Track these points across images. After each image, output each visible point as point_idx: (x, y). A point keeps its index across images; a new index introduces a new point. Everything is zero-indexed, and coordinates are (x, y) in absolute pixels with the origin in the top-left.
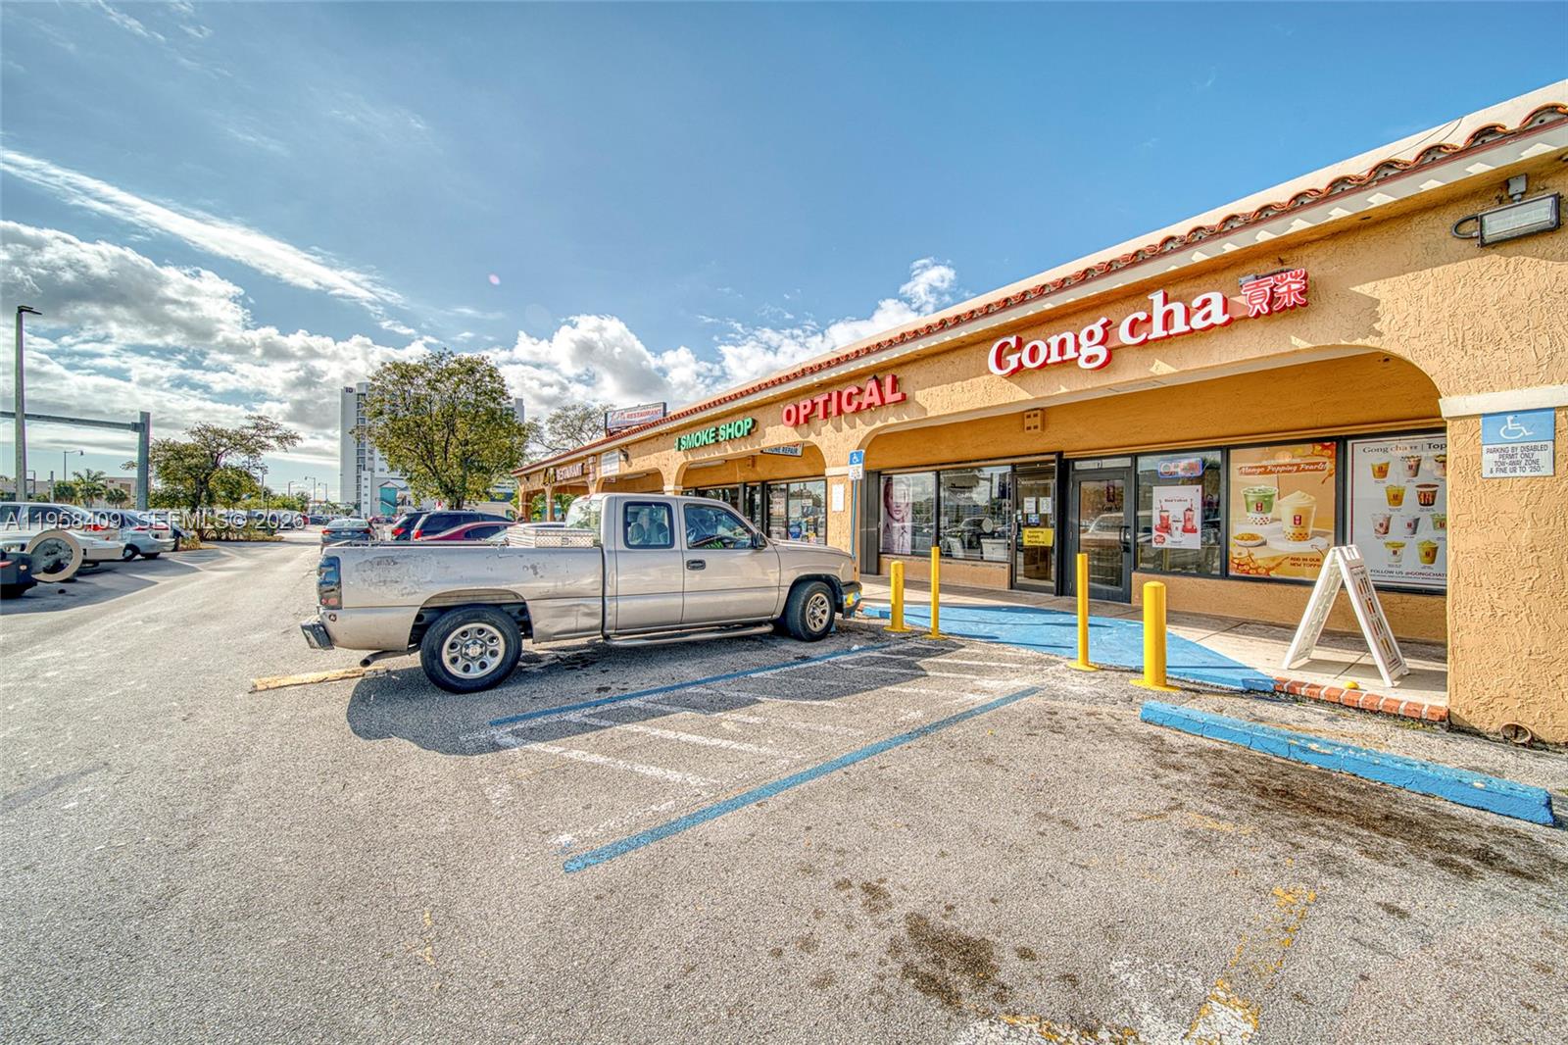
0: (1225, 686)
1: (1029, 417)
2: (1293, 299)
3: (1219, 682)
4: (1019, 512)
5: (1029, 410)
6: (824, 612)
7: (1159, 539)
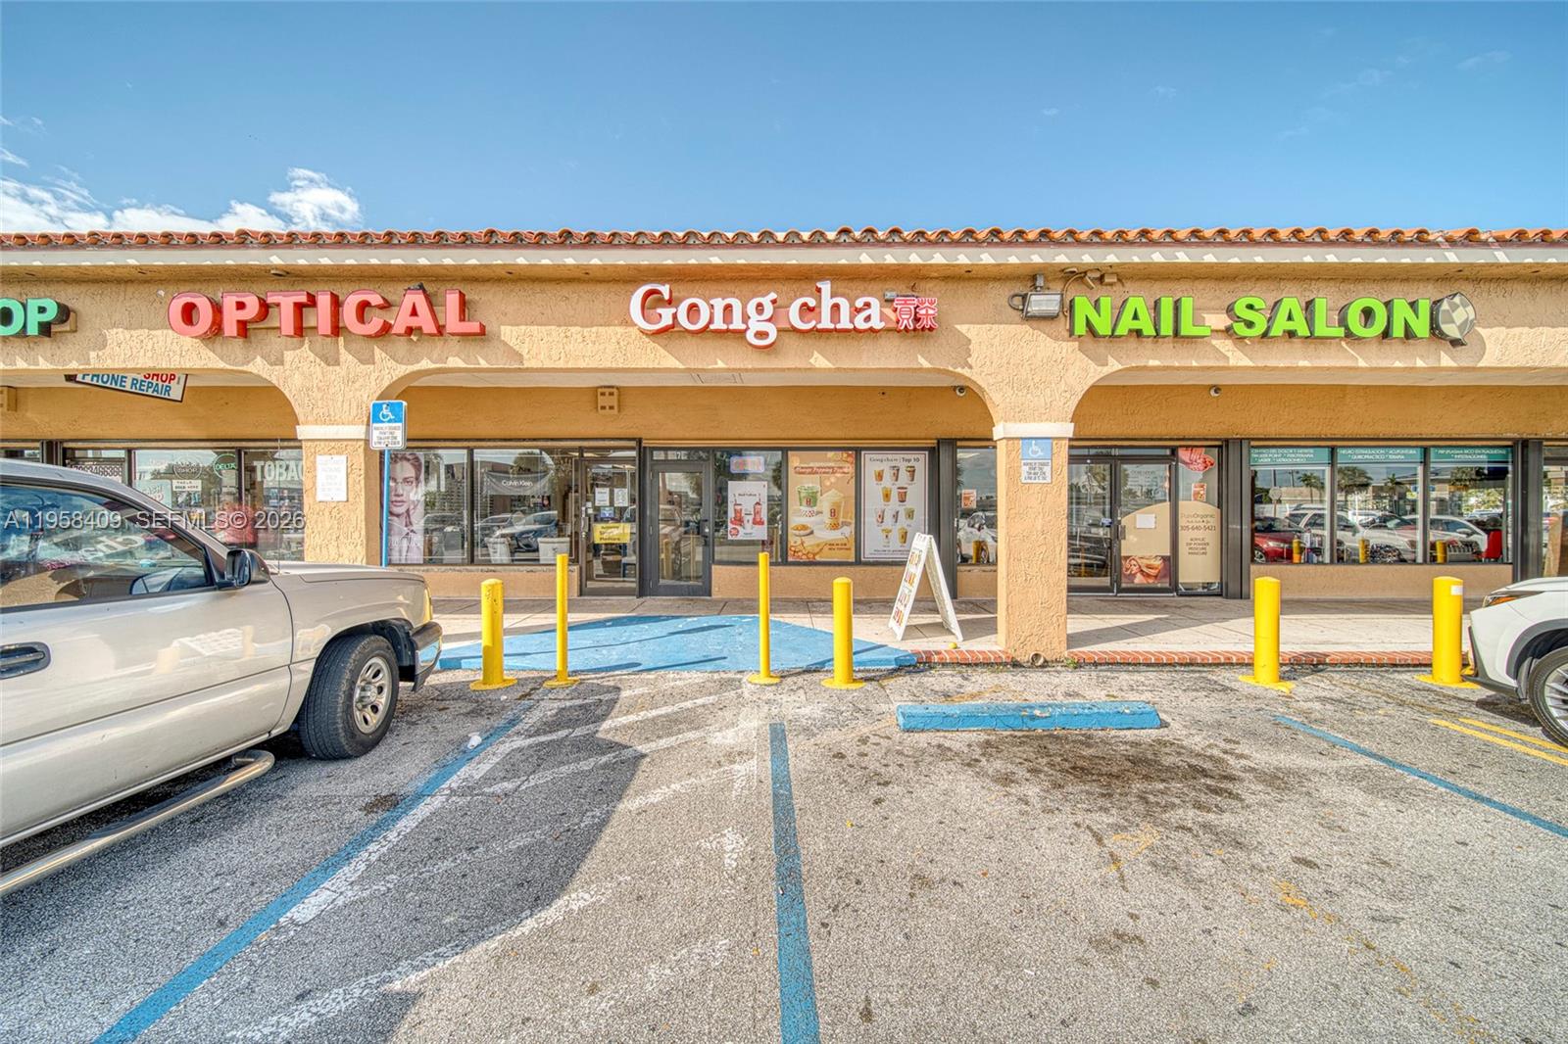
0: (883, 668)
1: (603, 394)
2: (929, 323)
3: (878, 665)
4: (589, 504)
5: (605, 387)
6: (380, 689)
7: (734, 532)
